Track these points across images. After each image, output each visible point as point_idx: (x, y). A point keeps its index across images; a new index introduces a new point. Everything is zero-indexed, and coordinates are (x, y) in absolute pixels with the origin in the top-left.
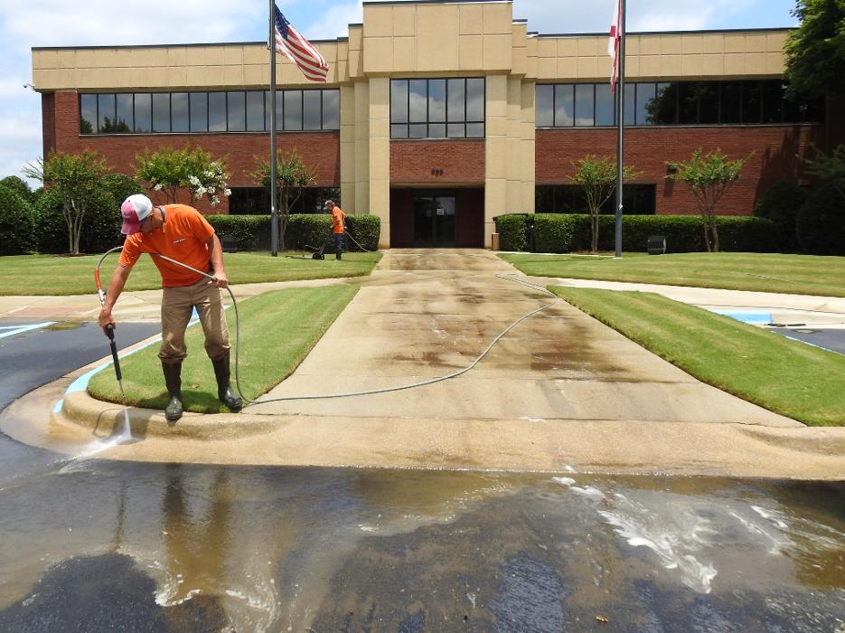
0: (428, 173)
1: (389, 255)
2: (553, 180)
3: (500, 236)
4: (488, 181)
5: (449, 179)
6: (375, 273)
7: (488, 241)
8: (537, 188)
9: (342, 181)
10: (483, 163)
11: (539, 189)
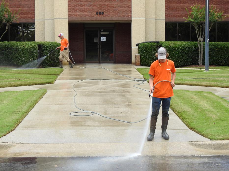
0: (94, 14)
1: (66, 69)
2: (176, 19)
3: (141, 56)
4: (132, 19)
5: (108, 18)
6: (57, 82)
7: (133, 59)
8: (166, 24)
9: (35, 19)
10: (130, 8)
11: (167, 25)
